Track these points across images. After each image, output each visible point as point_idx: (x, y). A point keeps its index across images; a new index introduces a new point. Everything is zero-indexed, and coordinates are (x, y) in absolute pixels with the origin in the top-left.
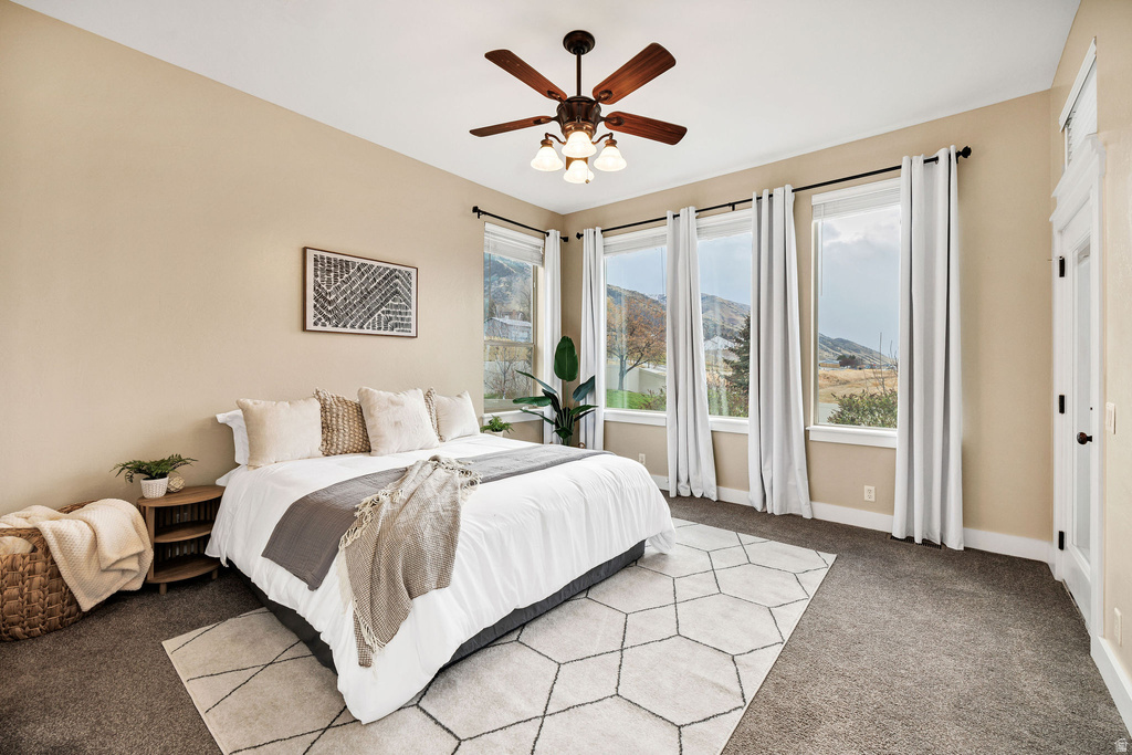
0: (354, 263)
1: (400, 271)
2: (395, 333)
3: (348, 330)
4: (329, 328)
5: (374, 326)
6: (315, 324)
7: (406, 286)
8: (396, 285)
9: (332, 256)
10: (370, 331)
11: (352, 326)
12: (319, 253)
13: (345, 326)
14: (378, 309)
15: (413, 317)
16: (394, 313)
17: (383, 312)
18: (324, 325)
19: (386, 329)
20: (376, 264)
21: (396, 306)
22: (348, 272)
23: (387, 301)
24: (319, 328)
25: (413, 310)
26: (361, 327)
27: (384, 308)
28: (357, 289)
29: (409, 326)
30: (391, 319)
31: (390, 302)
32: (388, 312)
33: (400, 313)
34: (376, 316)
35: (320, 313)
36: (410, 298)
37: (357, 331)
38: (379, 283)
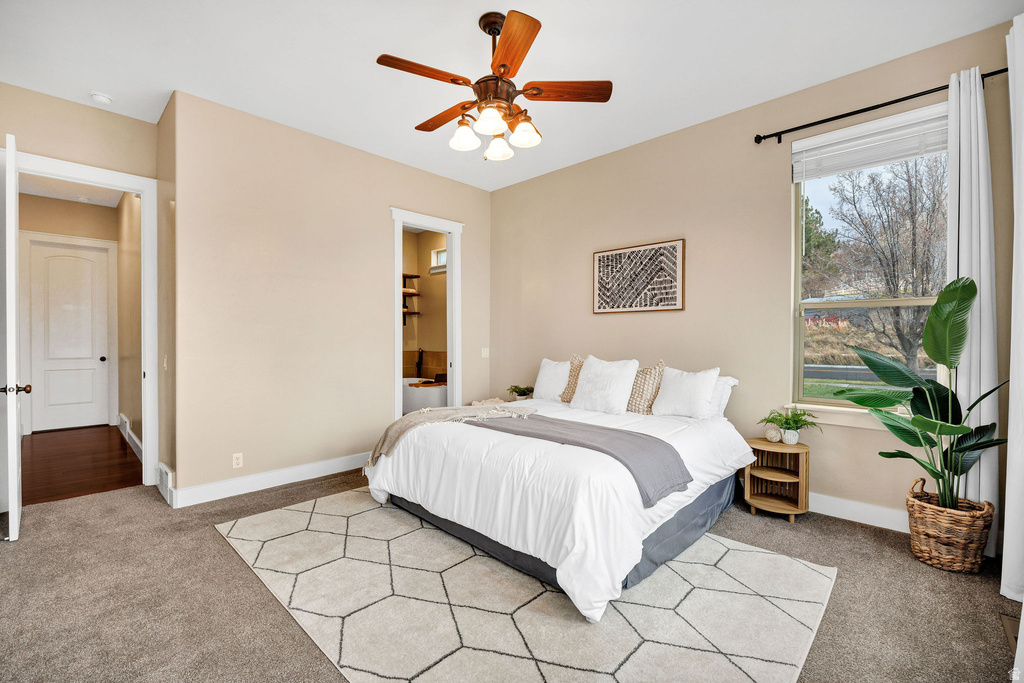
0: (625, 254)
1: (665, 248)
2: (660, 307)
3: (622, 310)
4: (608, 310)
5: (641, 304)
6: (599, 308)
7: (670, 260)
8: (661, 262)
9: (609, 253)
10: (638, 309)
11: (624, 306)
12: (601, 255)
13: (618, 307)
14: (644, 288)
15: (679, 290)
16: (659, 289)
17: (649, 290)
18: (604, 308)
19: (651, 305)
20: (642, 248)
21: (661, 283)
22: (620, 262)
23: (652, 279)
24: (602, 310)
25: (679, 283)
26: (631, 306)
27: (650, 287)
28: (627, 275)
29: (674, 299)
30: (656, 295)
31: (656, 279)
32: (654, 289)
33: (665, 288)
34: (642, 294)
35: (602, 299)
36: (675, 272)
37: (628, 309)
38: (645, 265)
